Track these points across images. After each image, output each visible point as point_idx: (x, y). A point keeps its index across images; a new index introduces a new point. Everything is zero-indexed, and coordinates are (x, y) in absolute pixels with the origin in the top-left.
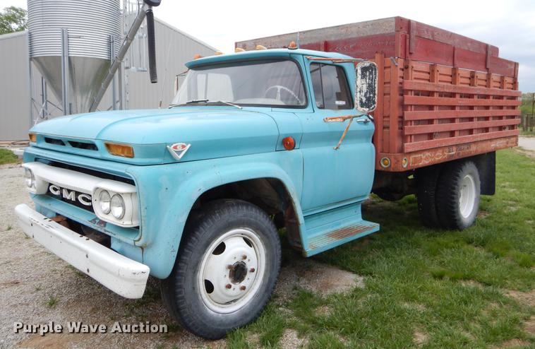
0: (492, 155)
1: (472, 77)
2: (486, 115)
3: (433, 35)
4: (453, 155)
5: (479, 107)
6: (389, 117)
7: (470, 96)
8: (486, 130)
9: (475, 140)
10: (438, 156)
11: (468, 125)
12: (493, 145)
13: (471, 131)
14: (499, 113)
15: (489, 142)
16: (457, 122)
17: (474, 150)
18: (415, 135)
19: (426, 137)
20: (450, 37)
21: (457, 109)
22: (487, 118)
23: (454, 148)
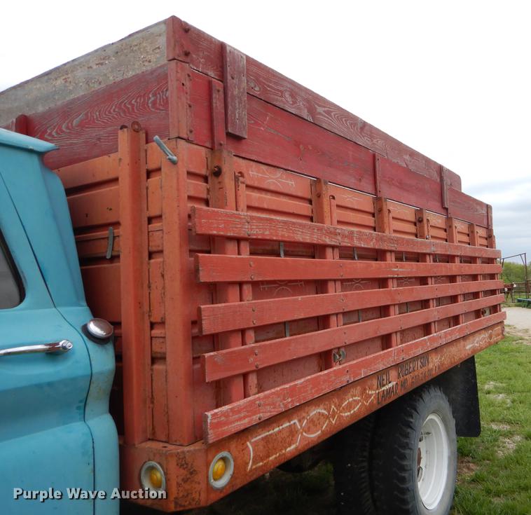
0: (468, 365)
1: (419, 221)
2: (451, 293)
3: (312, 111)
4: (389, 391)
5: (438, 278)
6: (163, 323)
7: (419, 257)
8: (455, 320)
9: (436, 345)
10: (350, 406)
11: (418, 317)
12: (469, 346)
13: (426, 329)
14: (473, 286)
15: (462, 343)
16: (394, 314)
17: (436, 364)
18: (259, 372)
19: (314, 364)
20: (362, 129)
21: (392, 286)
22: (454, 299)
23: (393, 373)
